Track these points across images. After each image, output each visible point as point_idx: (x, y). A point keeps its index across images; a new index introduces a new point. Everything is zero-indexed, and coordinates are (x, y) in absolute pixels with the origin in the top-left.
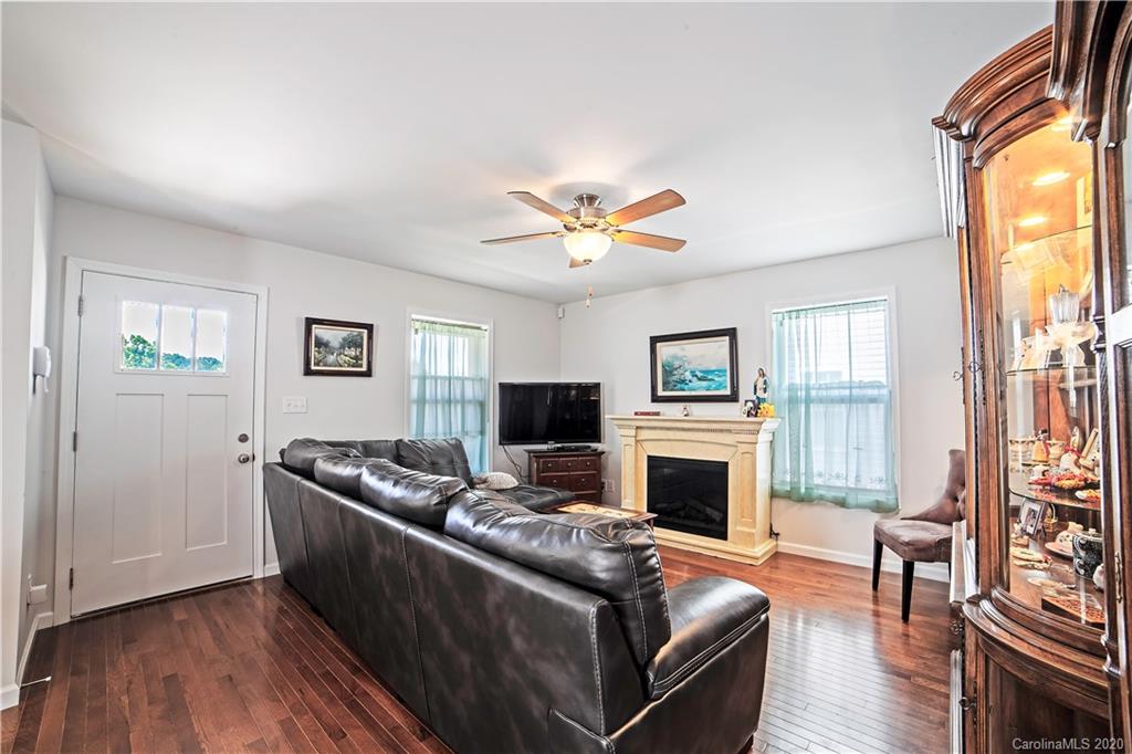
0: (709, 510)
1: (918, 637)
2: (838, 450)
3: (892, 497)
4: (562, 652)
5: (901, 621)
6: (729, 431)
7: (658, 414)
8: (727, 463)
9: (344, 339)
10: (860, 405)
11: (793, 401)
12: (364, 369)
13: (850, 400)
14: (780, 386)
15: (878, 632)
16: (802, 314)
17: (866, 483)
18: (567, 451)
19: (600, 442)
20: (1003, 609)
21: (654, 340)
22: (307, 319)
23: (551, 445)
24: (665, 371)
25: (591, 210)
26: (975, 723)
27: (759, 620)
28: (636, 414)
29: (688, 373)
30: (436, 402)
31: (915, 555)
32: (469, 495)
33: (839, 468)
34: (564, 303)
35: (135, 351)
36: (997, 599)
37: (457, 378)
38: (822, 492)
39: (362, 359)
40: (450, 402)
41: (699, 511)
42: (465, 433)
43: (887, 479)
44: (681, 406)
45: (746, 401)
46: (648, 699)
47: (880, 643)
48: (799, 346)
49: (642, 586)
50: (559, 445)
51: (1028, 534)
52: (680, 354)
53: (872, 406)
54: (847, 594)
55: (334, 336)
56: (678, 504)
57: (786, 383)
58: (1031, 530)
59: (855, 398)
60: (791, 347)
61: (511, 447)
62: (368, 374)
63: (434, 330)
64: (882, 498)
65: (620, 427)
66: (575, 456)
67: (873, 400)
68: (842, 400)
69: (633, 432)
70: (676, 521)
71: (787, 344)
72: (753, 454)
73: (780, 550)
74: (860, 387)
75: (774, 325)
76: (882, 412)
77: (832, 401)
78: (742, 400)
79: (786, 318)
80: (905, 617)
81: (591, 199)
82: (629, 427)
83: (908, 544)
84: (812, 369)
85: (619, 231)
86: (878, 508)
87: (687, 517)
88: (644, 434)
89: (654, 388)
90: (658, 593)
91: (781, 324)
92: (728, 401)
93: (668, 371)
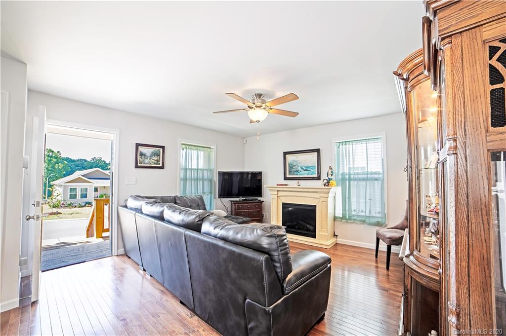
0: (308, 226)
1: (392, 275)
2: (362, 200)
3: (384, 219)
4: (251, 275)
5: (386, 270)
6: (317, 192)
7: (286, 185)
8: (316, 206)
9: (152, 153)
10: (371, 181)
11: (343, 180)
12: (161, 165)
13: (367, 179)
14: (338, 174)
15: (377, 274)
16: (347, 143)
17: (373, 214)
18: (247, 201)
19: (262, 197)
20: (417, 258)
21: (285, 154)
22: (136, 144)
23: (241, 198)
24: (290, 167)
25: (259, 100)
26: (407, 302)
27: (327, 266)
28: (277, 185)
29: (299, 168)
30: (191, 179)
31: (392, 243)
32: (211, 217)
33: (362, 207)
34: (246, 137)
35: (48, 156)
36: (415, 255)
37: (201, 169)
38: (355, 218)
39: (159, 161)
40: (197, 179)
41: (304, 226)
42: (204, 193)
43: (382, 213)
44: (296, 181)
45: (324, 180)
46: (283, 294)
47: (378, 278)
48: (346, 156)
49: (281, 250)
50: (244, 198)
51: (432, 232)
52: (296, 159)
53: (376, 182)
54: (365, 259)
55: (147, 151)
56: (295, 223)
57: (341, 172)
58: (433, 231)
59: (369, 178)
60: (342, 156)
61: (223, 199)
62: (162, 167)
63: (191, 149)
64: (380, 220)
65: (270, 190)
66: (251, 203)
67: (376, 179)
68: (364, 180)
69: (276, 193)
70: (294, 230)
71: (341, 155)
72: (327, 202)
73: (338, 242)
74: (371, 174)
75: (336, 147)
76: (380, 184)
77: (360, 180)
78: (322, 179)
79: (341, 144)
80: (388, 268)
81: (260, 96)
82: (275, 190)
83: (389, 238)
84: (351, 166)
85: (271, 109)
86: (378, 224)
87: (299, 229)
88: (280, 194)
89: (285, 174)
90: (287, 253)
91: (339, 147)
92: (316, 179)
93: (291, 167)
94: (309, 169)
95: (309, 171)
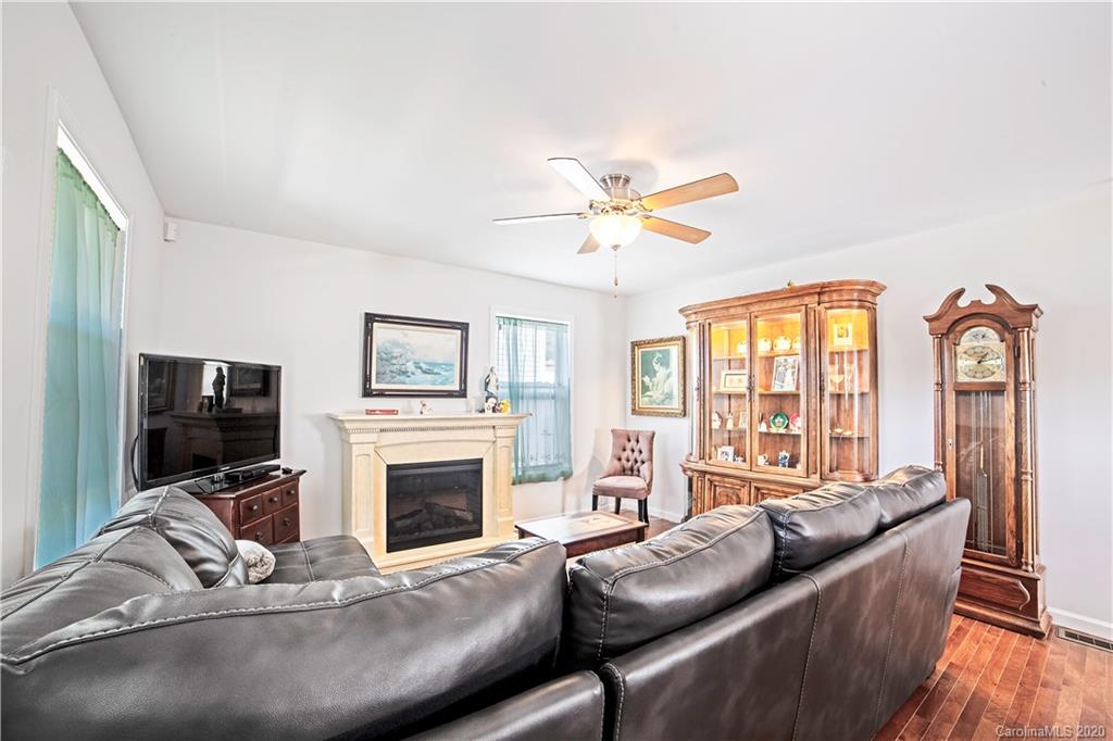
0: (458, 513)
7: (397, 412)
8: (481, 460)
19: (278, 458)
21: (371, 319)
28: (367, 412)
52: (403, 340)
53: (548, 401)
65: (355, 431)
67: (554, 397)
69: (373, 437)
74: (541, 386)
75: (496, 327)
78: (472, 396)
82: (369, 430)
89: (366, 379)
92: (456, 397)
93: (387, 359)
94: (436, 370)
95: (436, 374)
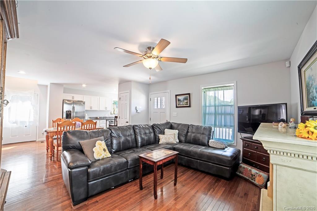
9: (184, 98)
21: (299, 68)
22: (175, 95)
34: (290, 58)
39: (188, 103)
52: (311, 74)
55: (181, 98)
62: (190, 106)
63: (218, 90)
